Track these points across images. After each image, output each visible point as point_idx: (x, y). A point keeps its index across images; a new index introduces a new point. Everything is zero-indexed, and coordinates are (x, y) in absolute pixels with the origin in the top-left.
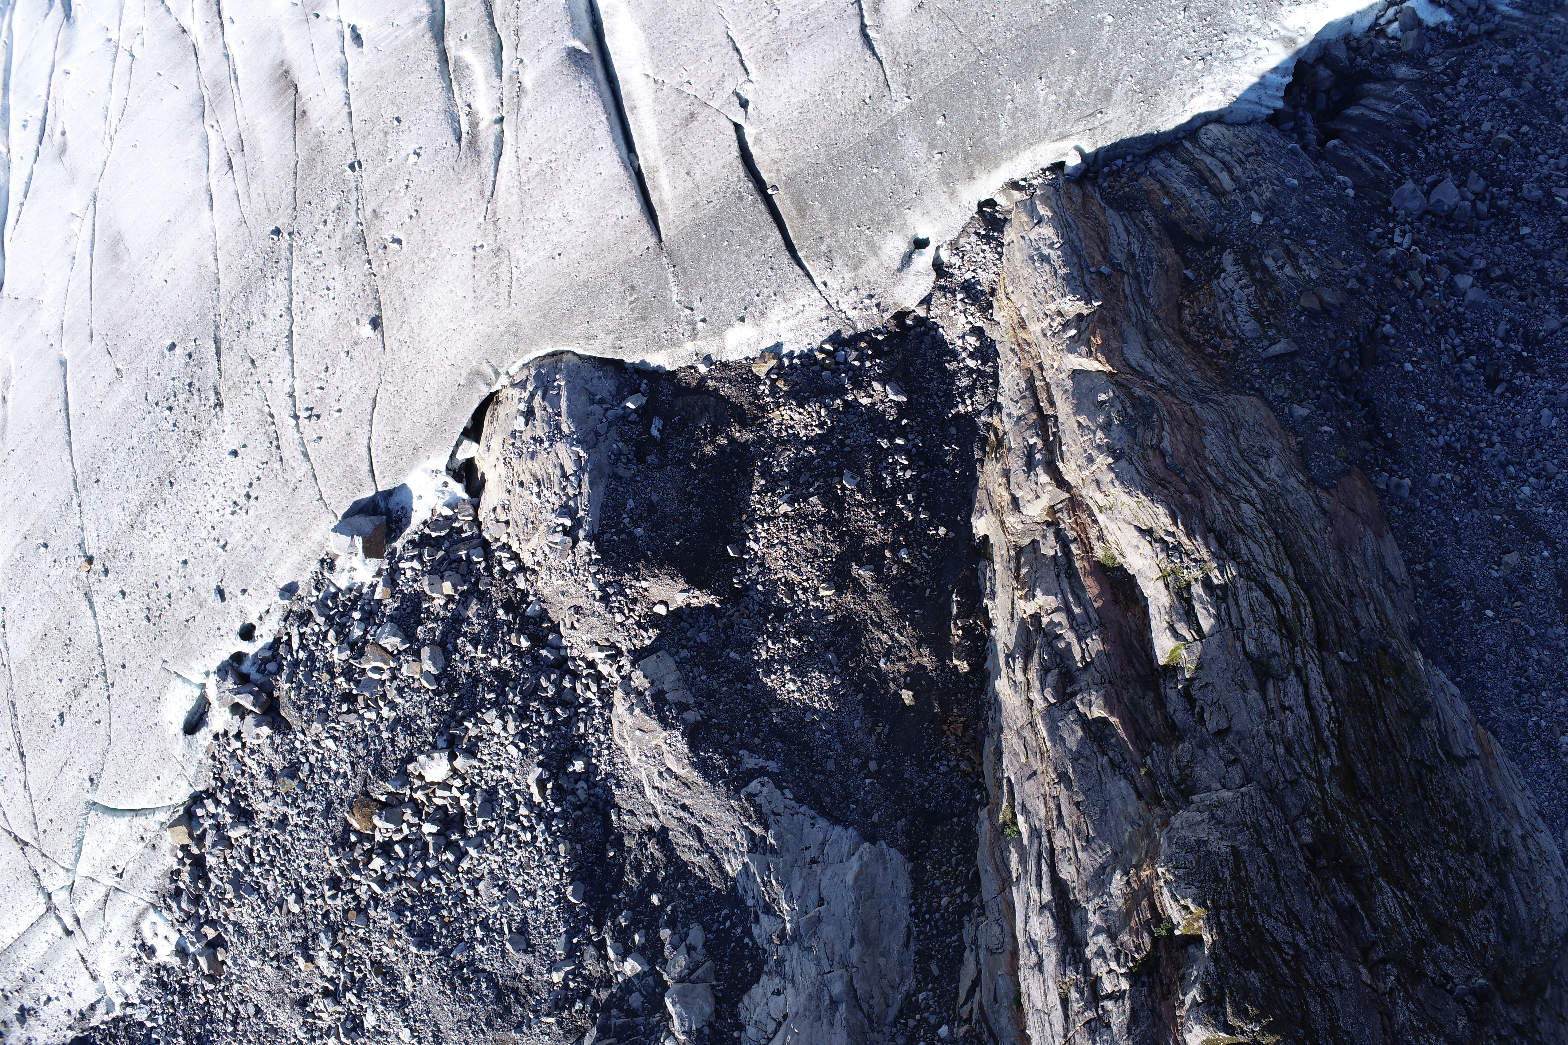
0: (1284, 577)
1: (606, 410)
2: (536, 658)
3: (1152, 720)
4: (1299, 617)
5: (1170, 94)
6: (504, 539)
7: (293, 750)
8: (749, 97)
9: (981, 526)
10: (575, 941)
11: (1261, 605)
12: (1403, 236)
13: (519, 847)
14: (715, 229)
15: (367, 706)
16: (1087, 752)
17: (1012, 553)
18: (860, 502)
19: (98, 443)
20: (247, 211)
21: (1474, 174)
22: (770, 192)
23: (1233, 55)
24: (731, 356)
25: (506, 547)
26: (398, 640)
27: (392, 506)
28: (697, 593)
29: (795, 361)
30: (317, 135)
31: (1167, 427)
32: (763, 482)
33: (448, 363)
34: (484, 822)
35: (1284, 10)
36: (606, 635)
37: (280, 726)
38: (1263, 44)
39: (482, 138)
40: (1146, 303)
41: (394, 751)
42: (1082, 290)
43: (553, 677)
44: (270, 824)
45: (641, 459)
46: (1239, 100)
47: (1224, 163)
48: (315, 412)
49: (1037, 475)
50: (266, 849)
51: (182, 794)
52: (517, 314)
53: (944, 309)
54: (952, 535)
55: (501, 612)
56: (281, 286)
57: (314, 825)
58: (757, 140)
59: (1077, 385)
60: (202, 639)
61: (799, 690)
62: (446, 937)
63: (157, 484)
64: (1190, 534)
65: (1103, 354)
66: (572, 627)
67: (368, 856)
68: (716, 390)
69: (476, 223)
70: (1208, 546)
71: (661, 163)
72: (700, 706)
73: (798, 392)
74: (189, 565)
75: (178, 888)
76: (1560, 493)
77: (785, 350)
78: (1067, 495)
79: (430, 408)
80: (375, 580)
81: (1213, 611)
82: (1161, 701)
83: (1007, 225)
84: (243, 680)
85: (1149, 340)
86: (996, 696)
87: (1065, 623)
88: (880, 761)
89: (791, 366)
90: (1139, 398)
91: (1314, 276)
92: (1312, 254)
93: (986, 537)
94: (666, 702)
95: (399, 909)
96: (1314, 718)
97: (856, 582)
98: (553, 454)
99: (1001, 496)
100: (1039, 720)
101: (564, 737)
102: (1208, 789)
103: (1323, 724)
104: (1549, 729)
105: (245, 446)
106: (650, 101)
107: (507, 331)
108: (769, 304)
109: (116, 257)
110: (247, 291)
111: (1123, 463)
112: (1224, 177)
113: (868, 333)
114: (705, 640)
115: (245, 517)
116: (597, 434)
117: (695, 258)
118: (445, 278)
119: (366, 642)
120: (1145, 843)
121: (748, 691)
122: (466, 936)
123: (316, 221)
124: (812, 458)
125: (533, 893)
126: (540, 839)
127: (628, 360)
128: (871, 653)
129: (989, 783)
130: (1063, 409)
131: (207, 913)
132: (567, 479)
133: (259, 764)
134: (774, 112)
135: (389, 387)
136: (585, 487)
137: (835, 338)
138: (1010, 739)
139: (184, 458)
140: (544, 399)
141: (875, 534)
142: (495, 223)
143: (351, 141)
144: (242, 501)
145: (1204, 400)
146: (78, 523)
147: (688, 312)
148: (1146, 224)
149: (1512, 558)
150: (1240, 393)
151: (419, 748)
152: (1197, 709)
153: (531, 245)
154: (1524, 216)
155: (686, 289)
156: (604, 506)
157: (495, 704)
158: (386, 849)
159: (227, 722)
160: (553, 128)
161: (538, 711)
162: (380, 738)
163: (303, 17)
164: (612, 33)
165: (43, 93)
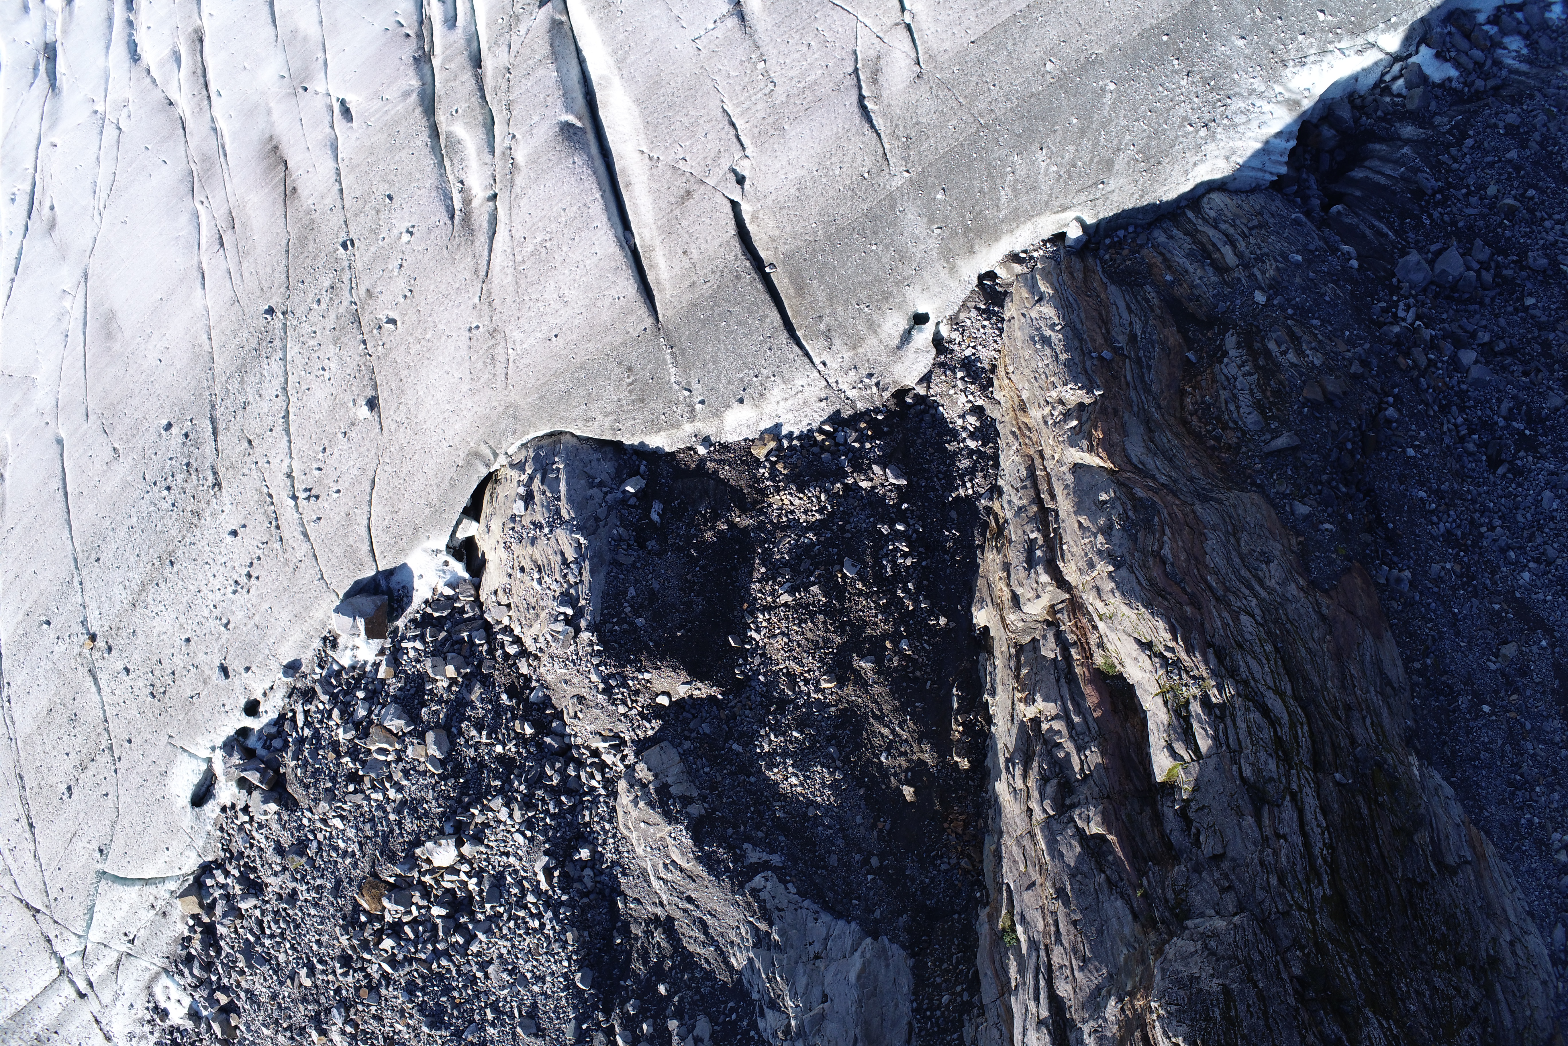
0: (1281, 695)
1: (606, 493)
2: (541, 745)
3: (1149, 837)
4: (1296, 737)
5: (1172, 163)
6: (506, 622)
7: (301, 827)
8: (746, 173)
9: (982, 617)
10: (584, 1027)
11: (1259, 728)
12: (1407, 311)
13: (528, 934)
14: (712, 309)
15: (374, 787)
16: (1085, 868)
17: (1013, 651)
18: (861, 591)
19: (97, 522)
20: (239, 290)
21: (1479, 242)
22: (768, 270)
23: (1237, 120)
24: (731, 437)
25: (507, 630)
26: (402, 722)
27: (393, 585)
28: (700, 685)
29: (795, 442)
30: (309, 213)
31: (1167, 531)
32: (763, 570)
33: (446, 444)
34: (492, 908)
35: (1288, 72)
36: (610, 726)
37: (288, 803)
38: (1267, 108)
39: (475, 215)
40: (1148, 391)
41: (401, 834)
42: (1083, 378)
43: (558, 765)
44: (280, 897)
45: (642, 545)
46: (1243, 167)
47: (1227, 236)
48: (313, 492)
49: (1037, 574)
50: (277, 922)
51: (191, 863)
52: (514, 395)
53: (944, 387)
54: (952, 624)
55: (504, 697)
56: (276, 366)
57: (324, 902)
58: (754, 218)
59: (1078, 481)
60: (208, 715)
61: (802, 784)
62: (457, 1018)
63: (157, 562)
64: (1189, 651)
65: (1104, 450)
66: (576, 716)
67: (379, 936)
68: (716, 472)
69: (471, 303)
70: (1207, 663)
71: (657, 242)
72: (704, 798)
73: (798, 476)
74: (192, 642)
75: (189, 954)
76: (1560, 578)
77: (784, 431)
78: (1067, 596)
79: (429, 489)
80: (378, 659)
81: (1210, 732)
82: (1158, 819)
83: (1008, 299)
84: (249, 754)
85: (1150, 431)
86: (997, 798)
87: (1065, 731)
88: (882, 857)
89: (791, 447)
90: (1141, 499)
91: (1317, 362)
92: (1315, 336)
93: (986, 628)
94: (670, 796)
95: (410, 989)
96: (1307, 845)
97: (855, 672)
98: (553, 540)
99: (1001, 590)
100: (1038, 831)
101: (570, 824)
102: (1202, 915)
103: (1317, 851)
104: (1542, 826)
105: (244, 526)
106: (645, 178)
107: (505, 413)
108: (768, 385)
109: (109, 336)
110: (242, 371)
111: (1124, 572)
112: (1227, 251)
113: (867, 412)
114: (708, 731)
115: (246, 596)
116: (597, 519)
117: (693, 339)
118: (441, 359)
119: (371, 722)
120: (1139, 970)
121: (751, 783)
122: (477, 1017)
123: (309, 300)
124: (812, 544)
125: (541, 979)
126: (548, 927)
127: (627, 441)
128: (872, 747)
129: (989, 883)
130: (1064, 505)
131: (219, 979)
132: (568, 566)
133: (267, 838)
134: (771, 189)
135: (387, 468)
136: (586, 576)
137: (835, 419)
138: (1009, 844)
139: (184, 537)
140: (543, 482)
141: (876, 624)
142: (490, 304)
143: (343, 219)
144: (243, 580)
145: (1205, 499)
146: (80, 600)
147: (686, 393)
148: (1147, 301)
149: (1510, 650)
150: (1242, 489)
151: (426, 832)
152: (1193, 830)
153: (527, 326)
154: (1529, 285)
155: (684, 370)
156: (605, 595)
157: (501, 791)
158: (396, 929)
159: (234, 795)
160: (547, 206)
161: (543, 800)
162: (387, 820)
163: (291, 90)
164: (606, 106)
165: (30, 166)
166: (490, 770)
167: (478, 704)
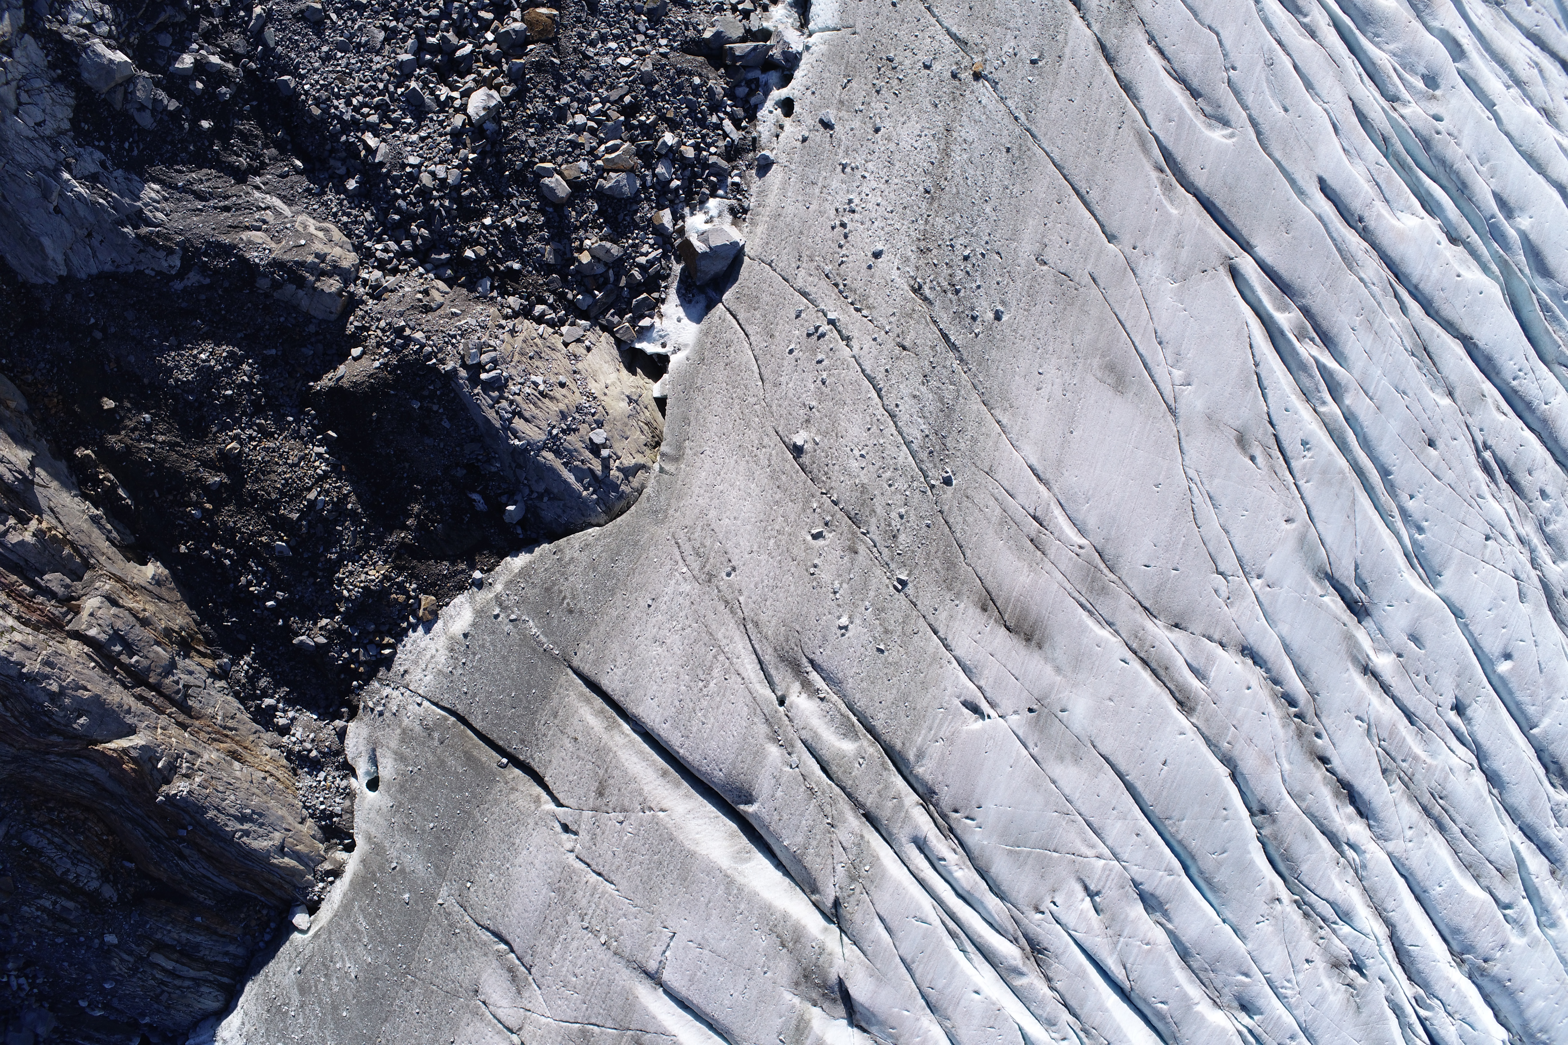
1: (532, 492)
2: (449, 247)
5: (260, 1017)
6: (564, 329)
7: (666, 34)
8: (565, 836)
9: (153, 571)
10: (260, 48)
13: (359, 87)
15: (604, 114)
17: (92, 561)
18: (261, 536)
19: (1028, 185)
20: (990, 483)
22: (505, 761)
24: (460, 599)
25: (555, 324)
26: (610, 186)
27: (702, 298)
28: (331, 384)
29: (405, 625)
30: (958, 595)
32: (349, 506)
33: (708, 453)
34: (411, 87)
36: (388, 303)
37: (695, 47)
39: (789, 676)
40: (132, 820)
41: (543, 91)
43: (419, 241)
45: (468, 467)
48: (815, 337)
49: (105, 633)
52: (663, 532)
53: (322, 736)
54: (174, 551)
55: (516, 266)
56: (914, 433)
58: (537, 800)
59: (120, 722)
60: (826, 75)
61: (195, 357)
63: (943, 183)
65: (113, 758)
66: (426, 292)
68: (453, 563)
69: (746, 593)
71: (605, 737)
72: (267, 295)
73: (380, 600)
74: (871, 131)
77: (420, 628)
78: (65, 629)
79: (706, 403)
80: (679, 225)
83: (320, 836)
84: (766, 65)
85: (101, 790)
88: (95, 343)
89: (406, 619)
90: (51, 734)
93: (138, 564)
94: (291, 280)
97: (218, 470)
98: (544, 427)
99: (139, 602)
101: (380, 199)
105: (870, 268)
106: (646, 789)
107: (666, 511)
108: (452, 662)
109: (1111, 368)
110: (947, 410)
113: (367, 683)
115: (837, 205)
116: (519, 467)
117: (532, 667)
118: (749, 527)
119: (646, 167)
121: (240, 331)
123: (912, 513)
124: (327, 550)
125: (326, 59)
126: (342, 106)
127: (546, 546)
128: (163, 420)
130: (120, 697)
132: (514, 413)
134: (535, 834)
135: (753, 400)
136: (491, 414)
137: (388, 663)
139: (927, 222)
140: (592, 470)
141: (231, 516)
142: (727, 602)
143: (919, 607)
144: (847, 218)
145: (16, 759)
146: (1009, 102)
147: (513, 617)
148: (202, 893)
151: (515, 110)
153: (681, 600)
155: (525, 636)
156: (463, 409)
157: (458, 188)
158: (501, 9)
159: (769, 19)
160: (721, 718)
161: (414, 205)
162: (569, 94)
163: (1045, 702)
164: (732, 835)
165: (1306, 487)
166: (484, 198)
167: (539, 245)
